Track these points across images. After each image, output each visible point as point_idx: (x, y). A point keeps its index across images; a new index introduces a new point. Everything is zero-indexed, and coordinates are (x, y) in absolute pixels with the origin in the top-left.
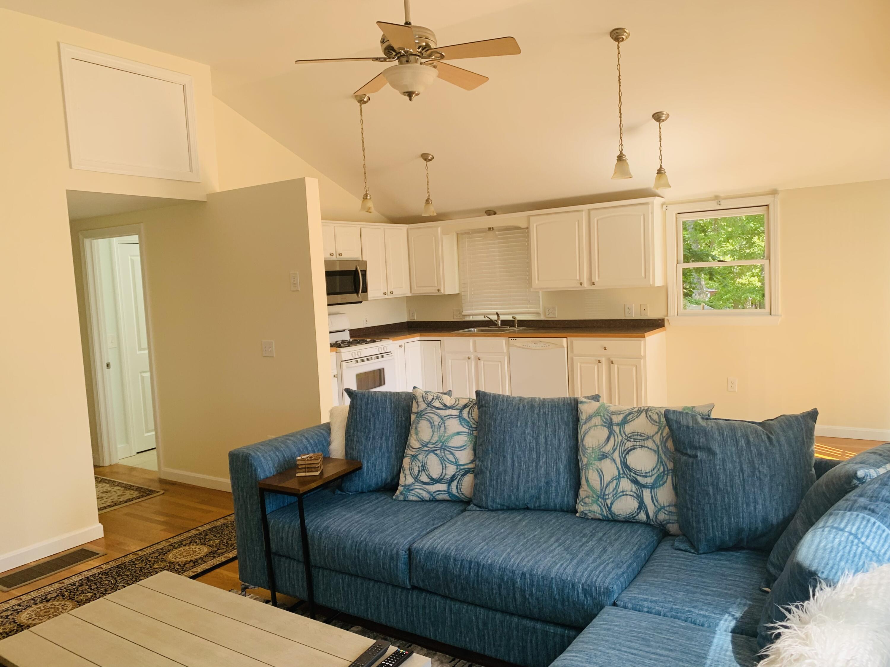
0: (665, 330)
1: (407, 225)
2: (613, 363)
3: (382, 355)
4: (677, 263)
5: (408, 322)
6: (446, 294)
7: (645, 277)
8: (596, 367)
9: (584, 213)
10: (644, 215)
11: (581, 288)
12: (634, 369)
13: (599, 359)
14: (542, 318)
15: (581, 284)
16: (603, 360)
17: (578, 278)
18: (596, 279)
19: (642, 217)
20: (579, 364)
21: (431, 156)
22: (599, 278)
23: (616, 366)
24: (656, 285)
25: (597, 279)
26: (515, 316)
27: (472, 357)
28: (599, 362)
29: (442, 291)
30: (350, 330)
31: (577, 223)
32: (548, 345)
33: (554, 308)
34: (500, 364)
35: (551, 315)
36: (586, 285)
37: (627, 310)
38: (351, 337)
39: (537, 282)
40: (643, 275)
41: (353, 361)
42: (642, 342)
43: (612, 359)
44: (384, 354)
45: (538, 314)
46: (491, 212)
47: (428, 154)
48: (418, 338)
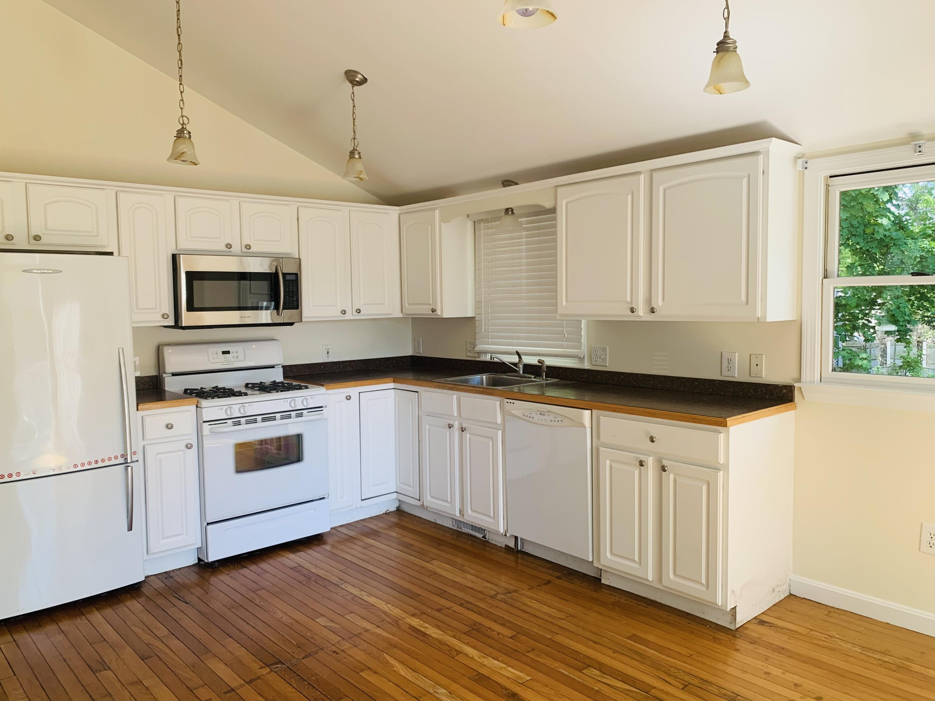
0: (795, 408)
1: (397, 208)
2: (665, 471)
3: (299, 413)
4: (826, 277)
5: (411, 357)
6: (445, 316)
7: (747, 303)
8: (637, 472)
9: (642, 176)
10: (749, 176)
11: (632, 318)
12: (705, 488)
13: (643, 458)
14: (586, 366)
15: (632, 310)
16: (650, 461)
17: (629, 299)
18: (658, 303)
19: (745, 181)
20: (608, 462)
21: (360, 76)
22: (663, 300)
23: (672, 476)
24: (769, 320)
25: (660, 303)
26: (542, 358)
27: (456, 425)
28: (641, 464)
29: (439, 312)
30: (284, 367)
31: (630, 197)
32: (559, 419)
33: (604, 350)
34: (491, 443)
35: (600, 362)
36: (642, 313)
37: (725, 364)
38: (285, 377)
39: (564, 303)
40: (743, 298)
41: (230, 422)
42: (722, 436)
43: (665, 463)
44: (304, 411)
45: (581, 359)
46: (507, 182)
47: (357, 72)
48: (392, 385)
